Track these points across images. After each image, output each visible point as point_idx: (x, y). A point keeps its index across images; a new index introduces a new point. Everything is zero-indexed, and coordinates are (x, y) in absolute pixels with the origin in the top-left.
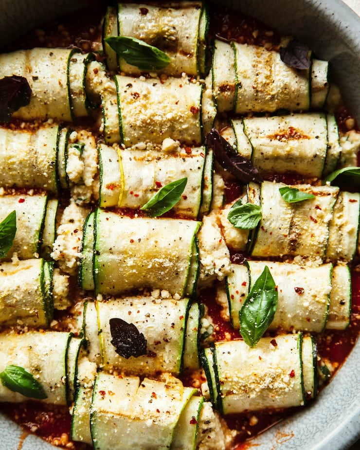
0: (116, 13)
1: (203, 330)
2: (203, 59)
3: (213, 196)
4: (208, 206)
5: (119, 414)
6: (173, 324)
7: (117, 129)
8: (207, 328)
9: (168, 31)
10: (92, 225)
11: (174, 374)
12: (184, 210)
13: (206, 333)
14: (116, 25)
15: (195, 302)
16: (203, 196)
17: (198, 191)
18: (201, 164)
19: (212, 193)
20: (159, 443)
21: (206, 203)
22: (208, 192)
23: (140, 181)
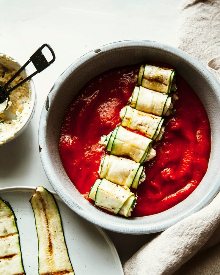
0: (144, 67)
1: (142, 176)
2: (170, 87)
3: (159, 134)
4: (157, 136)
5: (107, 192)
6: (133, 170)
7: (135, 103)
8: (144, 175)
9: (160, 76)
10: (117, 130)
11: (128, 187)
12: (148, 135)
13: (143, 177)
14: (143, 71)
15: (143, 166)
16: (156, 133)
17: (155, 130)
18: (159, 122)
19: (159, 133)
20: (117, 207)
21: (156, 135)
22: (158, 132)
23: (137, 121)
